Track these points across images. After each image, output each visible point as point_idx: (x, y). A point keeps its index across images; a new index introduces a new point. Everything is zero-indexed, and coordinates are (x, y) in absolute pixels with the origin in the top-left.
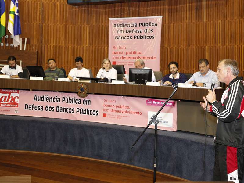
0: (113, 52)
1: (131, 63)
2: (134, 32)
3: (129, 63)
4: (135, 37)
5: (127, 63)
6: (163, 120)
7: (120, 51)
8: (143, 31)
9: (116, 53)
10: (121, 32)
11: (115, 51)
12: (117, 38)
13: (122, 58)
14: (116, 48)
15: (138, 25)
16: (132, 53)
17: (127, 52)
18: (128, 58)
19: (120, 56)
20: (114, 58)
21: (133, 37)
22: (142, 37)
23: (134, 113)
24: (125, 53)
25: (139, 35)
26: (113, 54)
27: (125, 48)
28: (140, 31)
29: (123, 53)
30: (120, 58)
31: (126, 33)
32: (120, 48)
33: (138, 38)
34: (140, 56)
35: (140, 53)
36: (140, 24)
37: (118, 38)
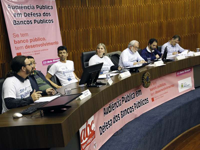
0: (15, 42)
1: (37, 51)
2: (33, 15)
3: (36, 51)
4: (35, 21)
5: (33, 52)
6: (187, 84)
7: (23, 39)
8: (42, 15)
9: (19, 42)
10: (18, 15)
11: (17, 39)
12: (15, 23)
13: (26, 47)
14: (17, 36)
15: (35, 8)
16: (36, 40)
17: (30, 40)
18: (33, 46)
19: (24, 45)
20: (17, 48)
21: (33, 22)
22: (41, 22)
23: (170, 87)
24: (29, 41)
25: (38, 19)
26: (15, 43)
27: (27, 34)
28: (38, 14)
29: (27, 41)
30: (24, 48)
31: (25, 16)
32: (23, 35)
33: (38, 23)
34: (45, 42)
35: (44, 39)
36: (37, 7)
37: (17, 23)
